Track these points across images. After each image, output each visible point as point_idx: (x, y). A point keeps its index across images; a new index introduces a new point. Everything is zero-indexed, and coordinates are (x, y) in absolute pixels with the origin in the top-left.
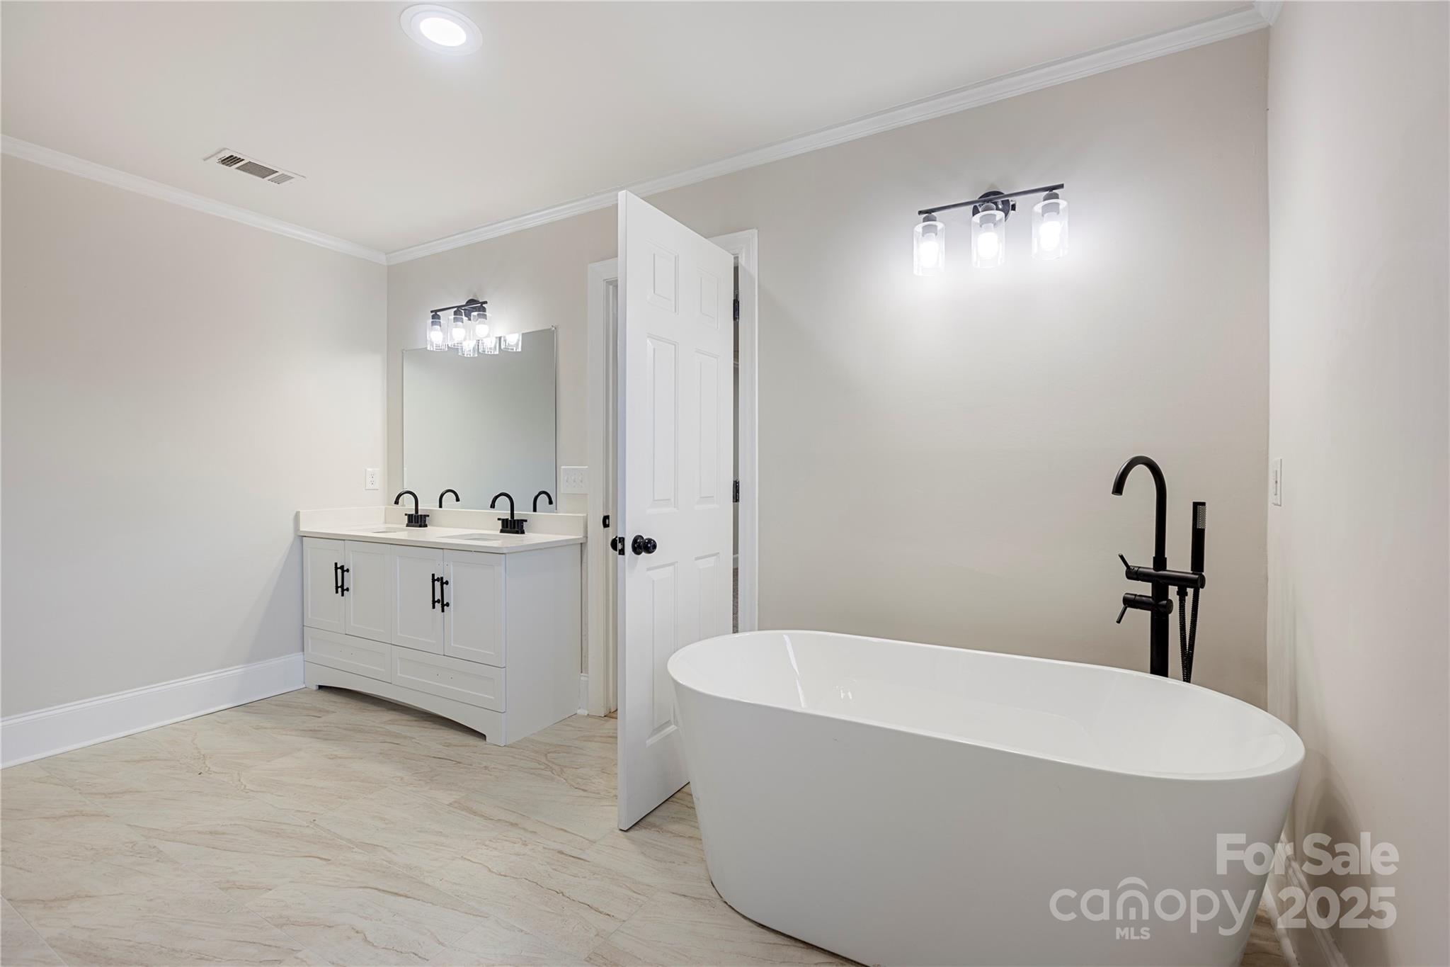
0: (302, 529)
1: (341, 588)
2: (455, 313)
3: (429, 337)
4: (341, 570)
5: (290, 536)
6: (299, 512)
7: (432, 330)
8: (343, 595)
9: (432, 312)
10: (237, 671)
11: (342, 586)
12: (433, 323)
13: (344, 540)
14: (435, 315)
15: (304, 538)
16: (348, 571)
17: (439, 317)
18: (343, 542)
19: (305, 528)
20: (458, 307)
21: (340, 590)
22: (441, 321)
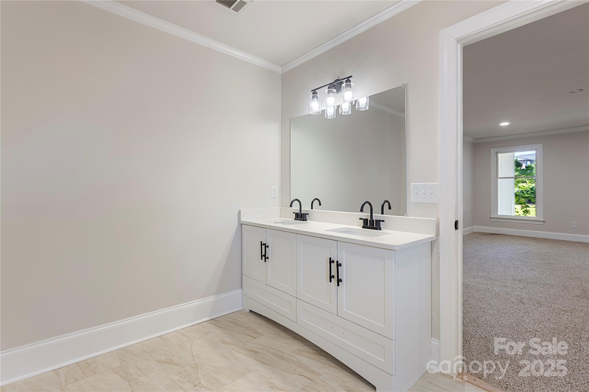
0: (242, 220)
1: (264, 257)
2: (329, 88)
3: (311, 106)
4: (265, 246)
5: (236, 224)
6: (241, 210)
7: (312, 101)
8: (265, 261)
9: (312, 91)
10: (210, 299)
11: (265, 256)
12: (313, 97)
13: (266, 228)
14: (314, 92)
15: (243, 225)
16: (268, 247)
17: (316, 93)
18: (265, 229)
19: (243, 219)
20: (330, 84)
21: (263, 258)
22: (318, 95)
